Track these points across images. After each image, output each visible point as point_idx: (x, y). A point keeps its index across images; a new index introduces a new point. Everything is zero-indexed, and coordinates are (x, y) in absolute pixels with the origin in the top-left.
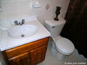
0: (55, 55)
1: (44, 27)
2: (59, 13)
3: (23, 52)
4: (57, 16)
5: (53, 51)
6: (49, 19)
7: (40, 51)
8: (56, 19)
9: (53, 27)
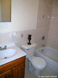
0: (32, 72)
1: (21, 50)
2: (31, 39)
3: (7, 70)
4: (29, 42)
5: (31, 69)
6: (24, 44)
7: (20, 68)
8: (29, 44)
9: (28, 50)
